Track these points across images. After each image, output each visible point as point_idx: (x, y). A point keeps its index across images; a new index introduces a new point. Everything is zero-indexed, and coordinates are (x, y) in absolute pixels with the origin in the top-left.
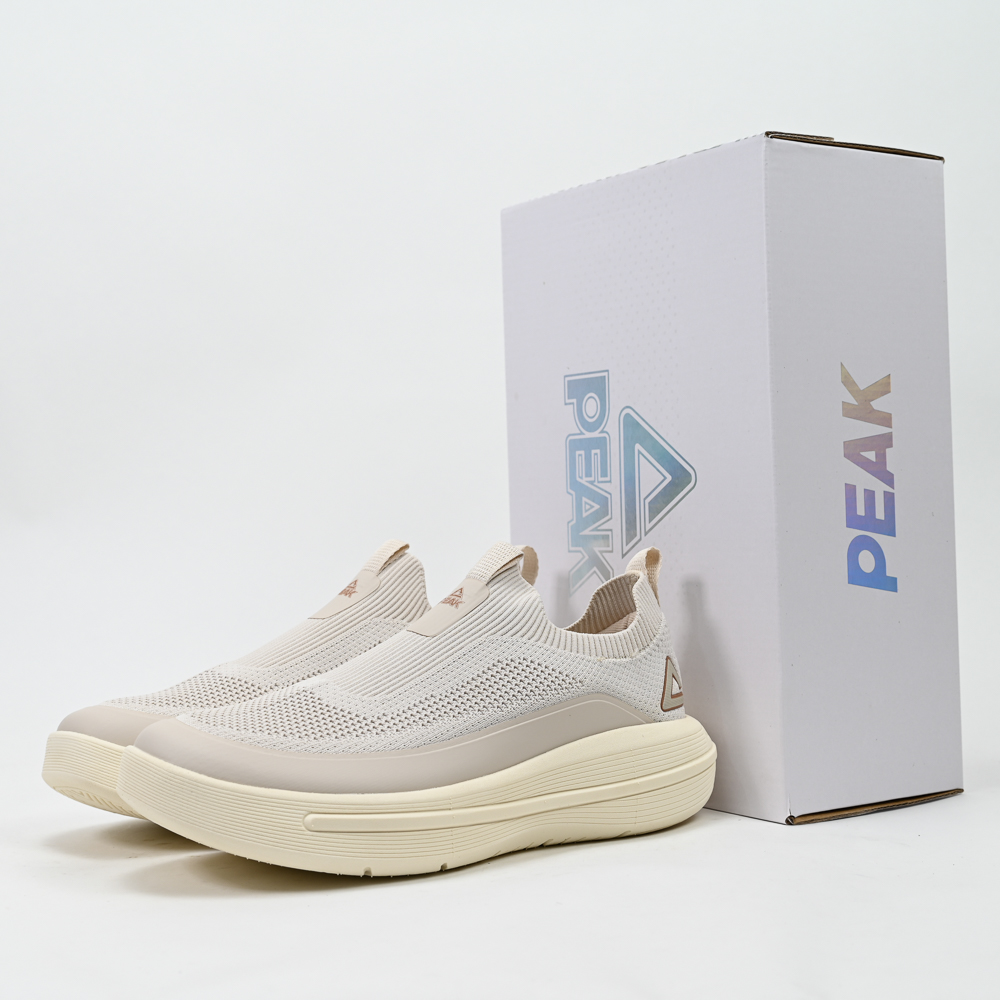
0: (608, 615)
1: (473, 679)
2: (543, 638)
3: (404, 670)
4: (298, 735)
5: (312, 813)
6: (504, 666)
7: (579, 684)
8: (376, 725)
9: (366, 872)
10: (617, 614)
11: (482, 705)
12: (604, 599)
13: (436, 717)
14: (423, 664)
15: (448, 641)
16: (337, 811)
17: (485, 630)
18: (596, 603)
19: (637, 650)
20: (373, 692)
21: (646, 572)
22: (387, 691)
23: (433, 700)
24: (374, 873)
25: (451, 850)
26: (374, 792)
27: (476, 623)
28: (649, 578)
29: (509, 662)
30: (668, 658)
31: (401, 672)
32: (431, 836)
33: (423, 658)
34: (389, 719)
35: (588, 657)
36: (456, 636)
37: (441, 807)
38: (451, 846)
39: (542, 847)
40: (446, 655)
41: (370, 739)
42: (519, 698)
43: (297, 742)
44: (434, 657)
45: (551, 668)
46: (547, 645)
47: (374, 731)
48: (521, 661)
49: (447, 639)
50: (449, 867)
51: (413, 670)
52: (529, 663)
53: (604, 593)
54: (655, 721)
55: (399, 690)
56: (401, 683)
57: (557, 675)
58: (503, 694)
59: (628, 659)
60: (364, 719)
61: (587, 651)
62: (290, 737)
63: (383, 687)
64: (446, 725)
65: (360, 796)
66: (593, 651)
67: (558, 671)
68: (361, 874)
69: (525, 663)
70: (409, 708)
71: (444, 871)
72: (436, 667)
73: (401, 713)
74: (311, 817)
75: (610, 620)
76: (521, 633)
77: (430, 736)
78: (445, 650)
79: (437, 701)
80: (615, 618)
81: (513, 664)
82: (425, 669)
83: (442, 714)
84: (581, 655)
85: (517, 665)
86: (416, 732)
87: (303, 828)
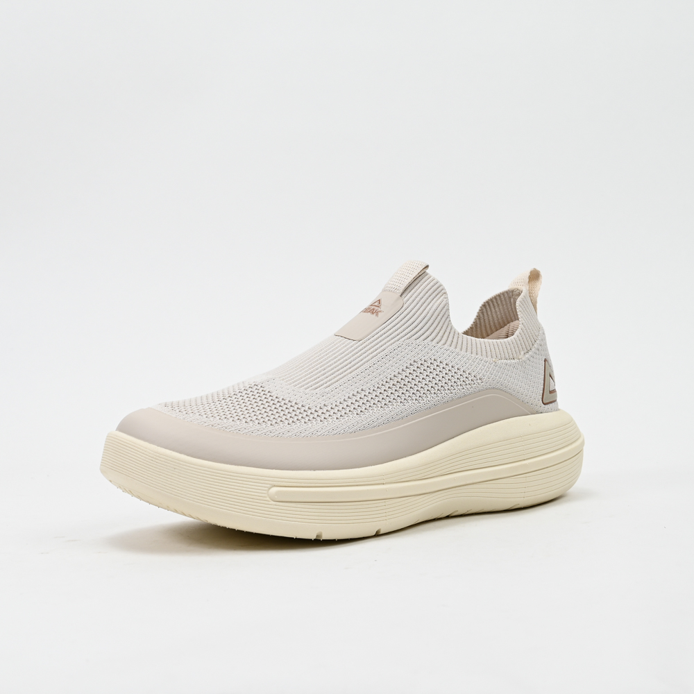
0: (492, 324)
1: (395, 376)
2: (449, 342)
3: (337, 368)
4: (257, 422)
5: (275, 486)
6: (419, 365)
7: (479, 381)
8: (320, 413)
9: (317, 536)
10: (499, 323)
11: (403, 398)
12: (489, 310)
13: (367, 407)
14: (353, 363)
15: (372, 344)
16: (295, 484)
17: (402, 335)
18: (483, 313)
19: (522, 353)
20: (313, 387)
21: (528, 287)
22: (325, 385)
23: (363, 393)
24: (325, 537)
25: (385, 518)
26: (324, 470)
27: (394, 329)
28: (530, 293)
29: (423, 362)
30: (545, 360)
31: (335, 370)
32: (370, 506)
33: (352, 359)
34: (329, 409)
35: (485, 359)
36: (379, 340)
37: (377, 482)
38: (384, 515)
39: (448, 517)
40: (371, 355)
41: (316, 426)
42: (433, 392)
43: (257, 428)
44: (361, 358)
45: (456, 368)
46: (452, 348)
47: (319, 419)
48: (432, 361)
49: (371, 343)
50: (381, 533)
51: (345, 368)
52: (438, 364)
53: (489, 305)
54: (537, 413)
55: (335, 385)
56: (336, 379)
57: (462, 373)
58: (419, 389)
59: (516, 361)
60: (309, 408)
61: (484, 353)
62: (251, 424)
63: (322, 382)
64: (375, 414)
65: (312, 472)
66: (489, 353)
67: (462, 370)
68: (313, 537)
69: (435, 364)
70: (344, 400)
71: (378, 535)
72: (364, 366)
73: (338, 404)
74: (274, 490)
75: (493, 328)
76: (430, 338)
77: (364, 423)
78: (370, 351)
79: (367, 394)
80: (498, 326)
81: (426, 364)
82: (355, 367)
83: (372, 405)
84: (479, 356)
85: (429, 365)
86: (352, 420)
87: (268, 499)
